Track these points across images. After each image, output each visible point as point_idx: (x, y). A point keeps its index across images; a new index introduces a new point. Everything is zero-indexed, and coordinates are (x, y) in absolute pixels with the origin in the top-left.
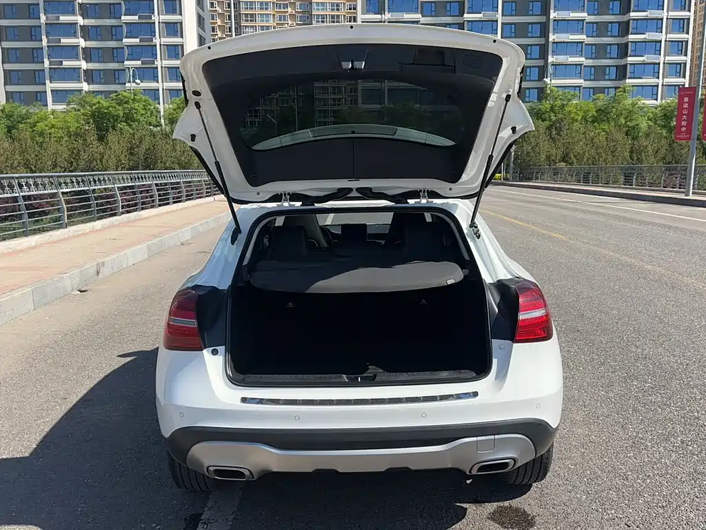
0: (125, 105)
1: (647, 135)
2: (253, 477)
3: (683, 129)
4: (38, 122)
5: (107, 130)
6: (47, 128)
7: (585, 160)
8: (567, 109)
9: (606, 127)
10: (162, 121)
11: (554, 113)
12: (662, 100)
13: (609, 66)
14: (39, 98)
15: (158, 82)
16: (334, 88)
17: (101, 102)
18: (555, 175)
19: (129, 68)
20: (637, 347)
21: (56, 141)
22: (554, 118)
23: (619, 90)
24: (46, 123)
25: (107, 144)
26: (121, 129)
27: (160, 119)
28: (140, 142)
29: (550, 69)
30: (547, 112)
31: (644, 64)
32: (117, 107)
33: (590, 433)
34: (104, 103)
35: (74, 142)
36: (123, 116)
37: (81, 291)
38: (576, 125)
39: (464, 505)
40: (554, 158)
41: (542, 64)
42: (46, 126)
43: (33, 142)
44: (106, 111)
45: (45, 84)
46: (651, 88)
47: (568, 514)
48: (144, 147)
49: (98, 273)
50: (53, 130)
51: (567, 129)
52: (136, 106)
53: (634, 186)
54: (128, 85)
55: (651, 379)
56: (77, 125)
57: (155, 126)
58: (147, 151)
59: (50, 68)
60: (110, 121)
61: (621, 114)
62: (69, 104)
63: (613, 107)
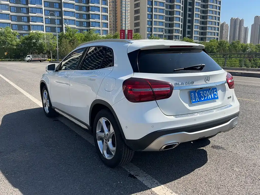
8: (75, 35)
12: (102, 35)
13: (84, 22)
22: (71, 39)
29: (64, 21)
31: (95, 22)
41: (61, 19)
51: (76, 43)
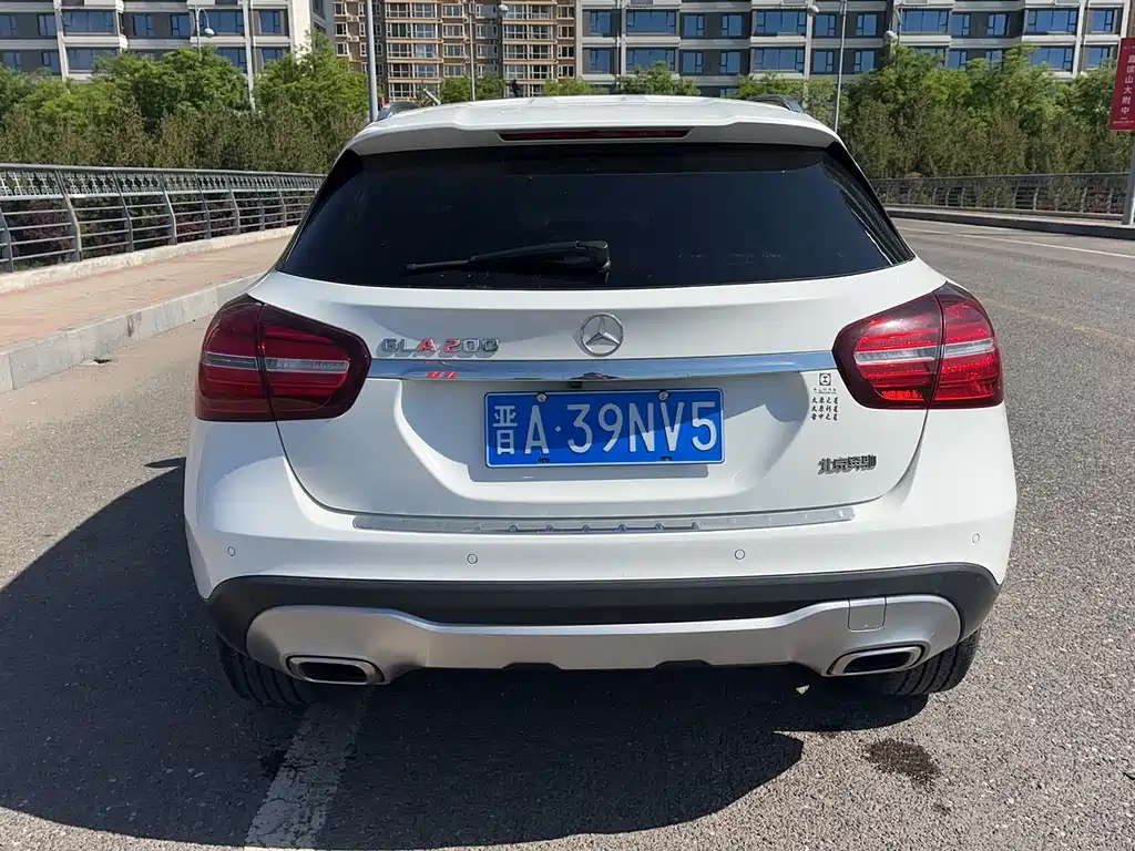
0: (189, 72)
1: (1056, 128)
2: (383, 680)
3: (1125, 110)
4: (44, 100)
5: (160, 115)
6: (59, 110)
7: (952, 168)
8: (926, 82)
9: (988, 114)
10: (252, 100)
11: (902, 89)
12: (1079, 70)
13: (994, 13)
14: (46, 62)
15: (243, 35)
16: (536, 48)
17: (149, 65)
18: (901, 193)
19: (194, 11)
20: (1086, 455)
21: (76, 132)
22: (901, 98)
23: (1012, 51)
24: (57, 101)
25: (159, 136)
26: (183, 112)
27: (248, 96)
28: (215, 133)
29: (897, 16)
30: (892, 87)
31: (1053, 9)
32: (176, 74)
33: (1025, 602)
34: (154, 67)
35: (106, 134)
36: (186, 90)
37: (100, 362)
38: (938, 111)
39: (799, 736)
40: (901, 165)
41: (883, 9)
42: (58, 106)
43: (38, 133)
44: (156, 81)
45: (56, 38)
46: (1063, 50)
47: (1007, 754)
48: (221, 141)
49: (130, 332)
50: (70, 113)
51: (924, 117)
52: (207, 72)
53: (1035, 210)
54: (193, 39)
55: (1121, 508)
56: (108, 105)
57: (239, 108)
58: (225, 148)
59: (63, 11)
60: (164, 99)
61: (1014, 92)
62: (96, 70)
63: (1000, 81)
